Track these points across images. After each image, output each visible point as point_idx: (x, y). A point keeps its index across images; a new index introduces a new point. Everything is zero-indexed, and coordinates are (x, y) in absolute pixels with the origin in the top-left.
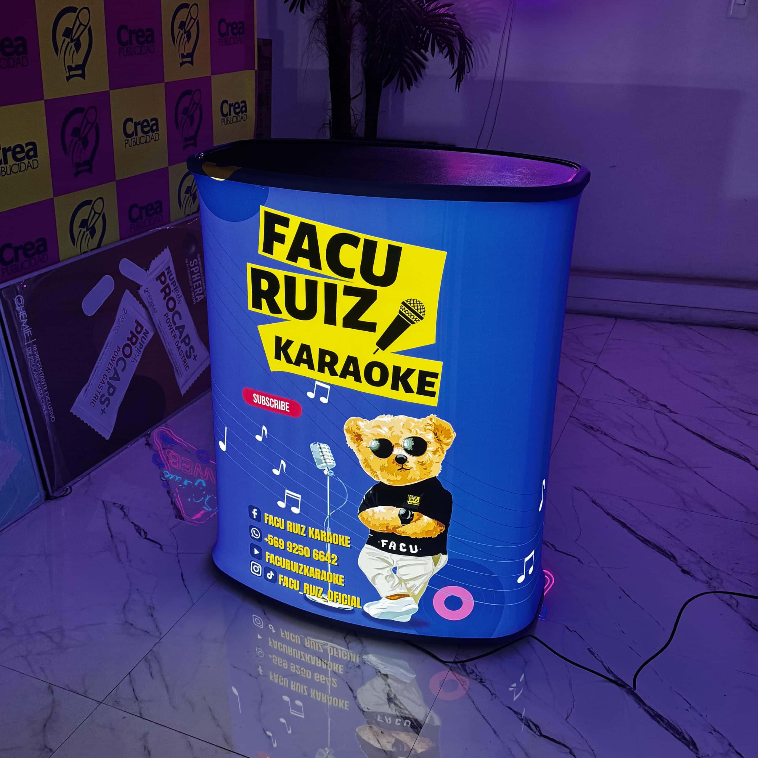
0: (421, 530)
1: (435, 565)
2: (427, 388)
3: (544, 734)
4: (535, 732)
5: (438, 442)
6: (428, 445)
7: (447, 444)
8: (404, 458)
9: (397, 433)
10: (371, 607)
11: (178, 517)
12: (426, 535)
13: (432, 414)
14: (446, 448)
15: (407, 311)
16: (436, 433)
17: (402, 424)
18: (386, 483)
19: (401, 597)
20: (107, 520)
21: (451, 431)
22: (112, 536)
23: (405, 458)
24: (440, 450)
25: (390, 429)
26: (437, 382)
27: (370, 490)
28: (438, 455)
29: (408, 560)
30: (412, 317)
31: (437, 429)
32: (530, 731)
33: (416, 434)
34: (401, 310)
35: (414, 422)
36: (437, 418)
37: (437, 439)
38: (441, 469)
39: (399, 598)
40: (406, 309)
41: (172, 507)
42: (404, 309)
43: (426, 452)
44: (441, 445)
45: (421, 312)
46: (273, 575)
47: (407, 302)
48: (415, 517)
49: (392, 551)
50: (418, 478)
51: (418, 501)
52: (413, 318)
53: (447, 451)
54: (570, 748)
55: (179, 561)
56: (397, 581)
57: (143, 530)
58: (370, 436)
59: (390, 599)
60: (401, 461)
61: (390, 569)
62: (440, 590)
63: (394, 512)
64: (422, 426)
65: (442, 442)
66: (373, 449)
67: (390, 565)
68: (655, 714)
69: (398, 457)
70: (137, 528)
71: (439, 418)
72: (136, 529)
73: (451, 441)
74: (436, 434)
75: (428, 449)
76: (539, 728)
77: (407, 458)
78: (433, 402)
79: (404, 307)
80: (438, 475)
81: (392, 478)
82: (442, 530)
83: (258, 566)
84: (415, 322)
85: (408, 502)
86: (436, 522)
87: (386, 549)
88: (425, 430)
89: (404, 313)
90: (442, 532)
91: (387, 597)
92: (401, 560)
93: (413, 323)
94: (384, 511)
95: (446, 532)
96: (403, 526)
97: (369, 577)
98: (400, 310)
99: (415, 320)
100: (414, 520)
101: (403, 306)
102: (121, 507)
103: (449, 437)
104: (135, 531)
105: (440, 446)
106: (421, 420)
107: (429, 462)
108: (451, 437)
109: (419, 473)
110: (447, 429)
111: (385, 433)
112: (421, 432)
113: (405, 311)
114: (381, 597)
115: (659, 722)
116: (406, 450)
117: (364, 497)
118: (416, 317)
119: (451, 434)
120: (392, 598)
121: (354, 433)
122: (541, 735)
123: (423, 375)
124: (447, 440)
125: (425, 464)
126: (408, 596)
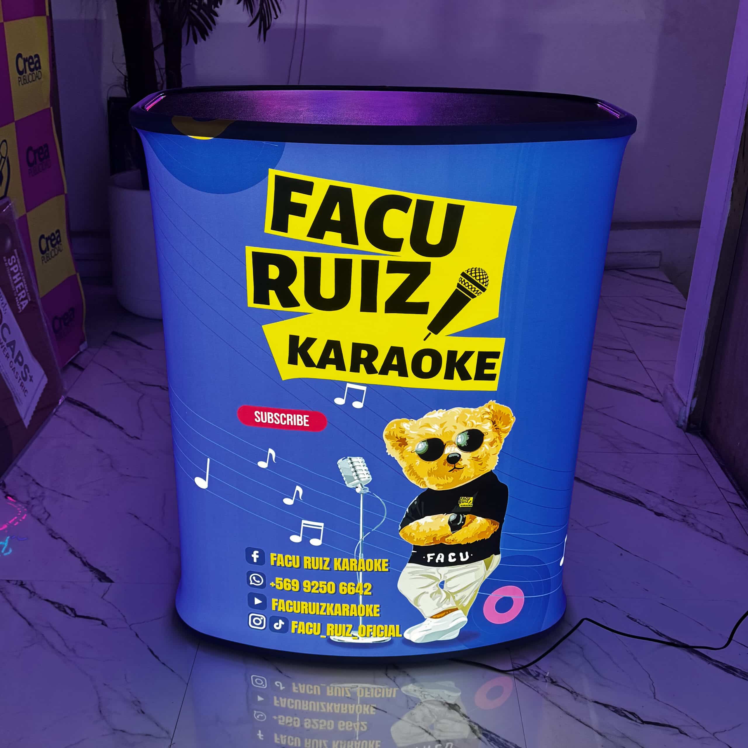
0: (473, 533)
1: (487, 570)
2: (487, 372)
3: (644, 720)
4: (636, 721)
5: (496, 431)
6: (485, 437)
7: (505, 432)
8: (456, 456)
9: (449, 428)
10: (412, 633)
11: (102, 580)
12: (479, 537)
13: (491, 400)
14: (504, 436)
15: (467, 283)
16: (495, 421)
17: (455, 418)
18: (435, 488)
19: (449, 613)
20: (11, 604)
21: (510, 416)
22: (30, 624)
23: (458, 456)
24: (497, 439)
25: (441, 425)
26: (498, 362)
27: (415, 501)
28: (495, 446)
29: (457, 570)
30: (473, 289)
31: (496, 416)
32: (630, 721)
33: (472, 427)
34: (460, 283)
35: (470, 413)
36: (496, 403)
37: (495, 427)
38: (498, 461)
39: (446, 614)
40: (466, 281)
41: (86, 569)
42: (464, 281)
43: (483, 445)
44: (499, 434)
45: (483, 283)
46: (283, 623)
47: (467, 272)
48: (467, 521)
49: (440, 564)
50: (472, 476)
51: (472, 502)
52: (474, 291)
53: (505, 439)
54: (677, 727)
55: (137, 635)
56: (444, 595)
57: (67, 607)
58: (418, 437)
59: (436, 618)
60: (454, 460)
61: (437, 585)
62: (491, 595)
63: (443, 519)
64: (479, 416)
65: (500, 430)
66: (419, 453)
67: (436, 579)
68: (726, 666)
69: (450, 456)
70: (57, 605)
71: (499, 404)
72: (56, 607)
73: (509, 427)
74: (494, 423)
75: (485, 440)
76: (636, 715)
77: (460, 455)
78: (492, 386)
79: (464, 278)
80: (494, 469)
81: (442, 481)
82: (496, 528)
83: (260, 617)
84: (476, 295)
85: (460, 505)
86: (490, 521)
87: (433, 564)
88: (483, 419)
89: (464, 286)
90: (496, 530)
91: (432, 617)
92: (450, 572)
93: (474, 296)
94: (432, 521)
95: (500, 530)
96: (453, 533)
97: (411, 600)
98: (458, 284)
99: (477, 293)
100: (465, 524)
101: (462, 277)
102: (19, 583)
103: (507, 423)
104: (57, 610)
105: (498, 436)
106: (477, 410)
107: (485, 455)
108: (510, 422)
109: (474, 470)
110: (506, 414)
111: (435, 432)
112: (478, 423)
113: (465, 284)
114: (425, 618)
115: (734, 674)
116: (460, 447)
117: (407, 510)
118: (477, 289)
119: (510, 419)
120: (438, 616)
121: (397, 437)
122: (643, 722)
123: (483, 356)
124: (506, 427)
125: (481, 459)
126: (457, 609)
